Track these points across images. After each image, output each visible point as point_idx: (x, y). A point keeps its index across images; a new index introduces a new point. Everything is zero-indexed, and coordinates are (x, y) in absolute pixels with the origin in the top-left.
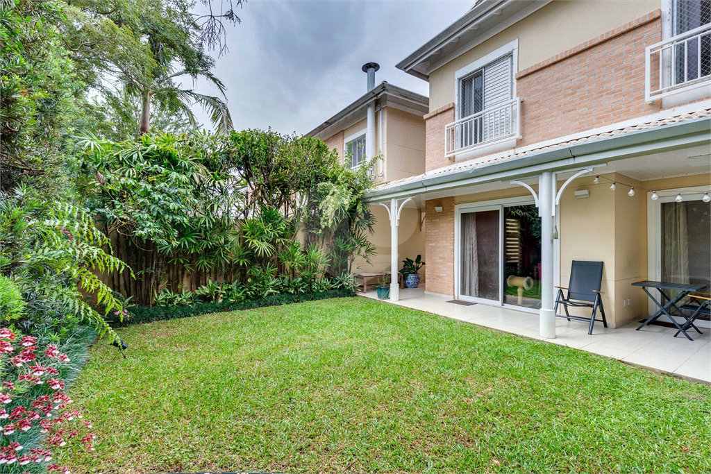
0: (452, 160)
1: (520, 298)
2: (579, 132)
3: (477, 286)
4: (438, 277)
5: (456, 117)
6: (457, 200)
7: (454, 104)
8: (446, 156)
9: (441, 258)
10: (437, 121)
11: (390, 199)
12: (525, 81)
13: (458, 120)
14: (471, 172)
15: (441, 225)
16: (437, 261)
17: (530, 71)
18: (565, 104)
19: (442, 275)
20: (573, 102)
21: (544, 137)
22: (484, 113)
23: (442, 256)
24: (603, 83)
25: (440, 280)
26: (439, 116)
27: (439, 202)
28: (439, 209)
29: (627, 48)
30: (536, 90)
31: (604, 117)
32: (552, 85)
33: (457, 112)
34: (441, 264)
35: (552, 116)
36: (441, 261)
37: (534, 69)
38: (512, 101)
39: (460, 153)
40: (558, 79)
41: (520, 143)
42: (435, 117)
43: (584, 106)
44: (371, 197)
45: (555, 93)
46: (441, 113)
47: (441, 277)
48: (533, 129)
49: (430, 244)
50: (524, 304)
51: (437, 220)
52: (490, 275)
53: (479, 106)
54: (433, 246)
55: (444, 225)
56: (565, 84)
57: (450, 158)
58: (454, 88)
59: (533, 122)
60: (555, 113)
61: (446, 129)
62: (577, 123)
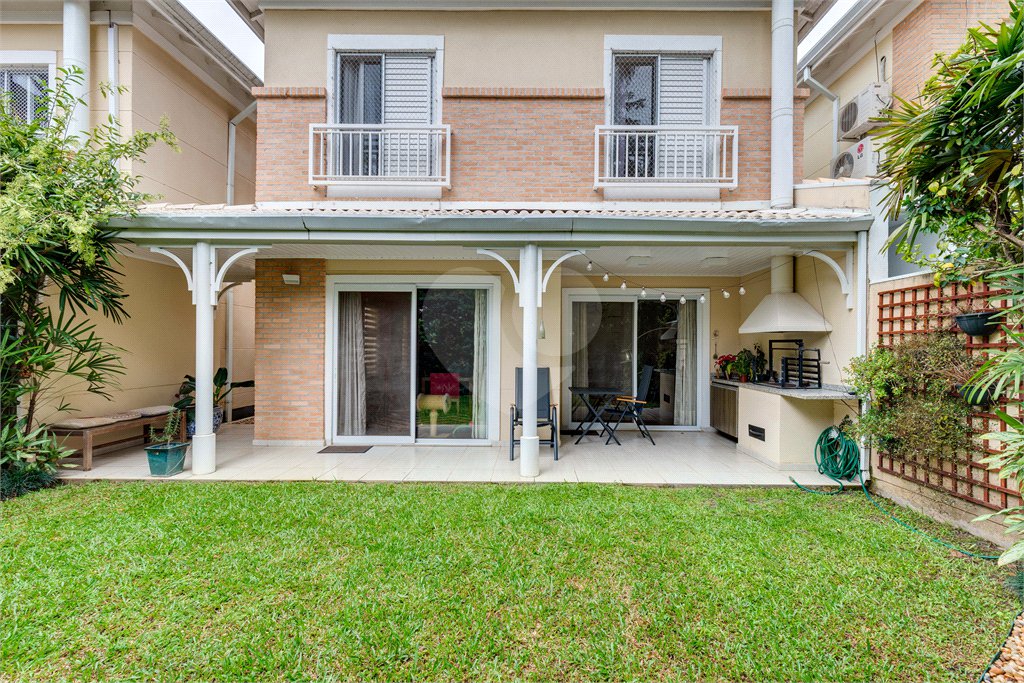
0: (322, 193)
1: (433, 427)
2: (526, 201)
3: (364, 415)
4: (285, 408)
5: (330, 117)
6: (330, 267)
7: (326, 91)
8: (311, 182)
9: (294, 372)
10: (286, 110)
11: (195, 242)
12: (455, 104)
13: (332, 124)
14: (419, 222)
15: (294, 310)
16: (284, 378)
17: (464, 93)
18: (509, 159)
19: (300, 403)
20: (517, 159)
21: (481, 194)
22: (385, 129)
23: (296, 368)
24: (551, 148)
25: (292, 414)
26: (290, 101)
27: (291, 265)
28: (291, 279)
29: (575, 117)
30: (472, 125)
31: (551, 191)
32: (492, 126)
33: (332, 107)
34: (296, 383)
35: (492, 170)
36: (296, 378)
37: (470, 94)
38: (431, 127)
39: (337, 184)
40: (500, 121)
41: (447, 194)
42: (282, 102)
43: (530, 170)
44: (125, 229)
45: (495, 138)
46: (295, 97)
47: (295, 409)
48: (467, 179)
49: (265, 347)
50: (439, 434)
51: (287, 300)
52: (395, 397)
53: (375, 113)
54: (276, 351)
55: (301, 310)
56: (509, 132)
57: (316, 189)
58: (325, 63)
59: (467, 169)
60: (497, 166)
61: (311, 132)
62: (523, 189)
